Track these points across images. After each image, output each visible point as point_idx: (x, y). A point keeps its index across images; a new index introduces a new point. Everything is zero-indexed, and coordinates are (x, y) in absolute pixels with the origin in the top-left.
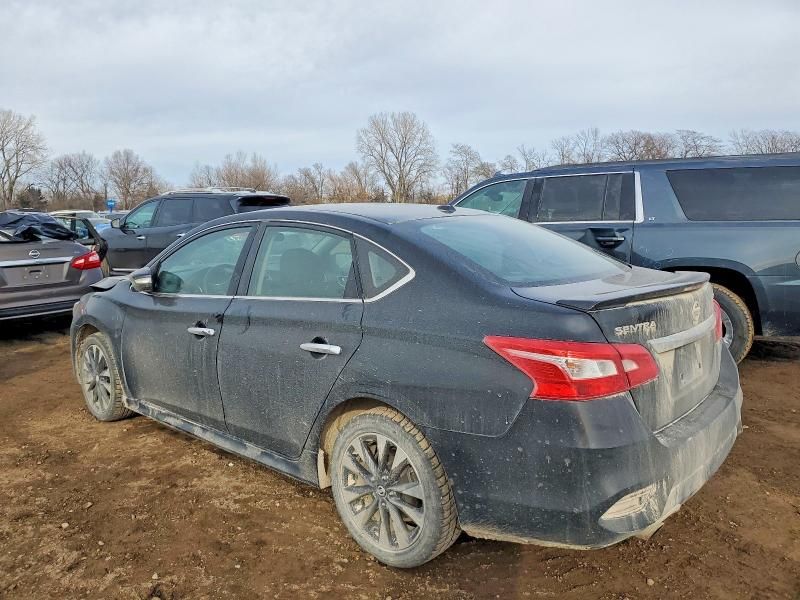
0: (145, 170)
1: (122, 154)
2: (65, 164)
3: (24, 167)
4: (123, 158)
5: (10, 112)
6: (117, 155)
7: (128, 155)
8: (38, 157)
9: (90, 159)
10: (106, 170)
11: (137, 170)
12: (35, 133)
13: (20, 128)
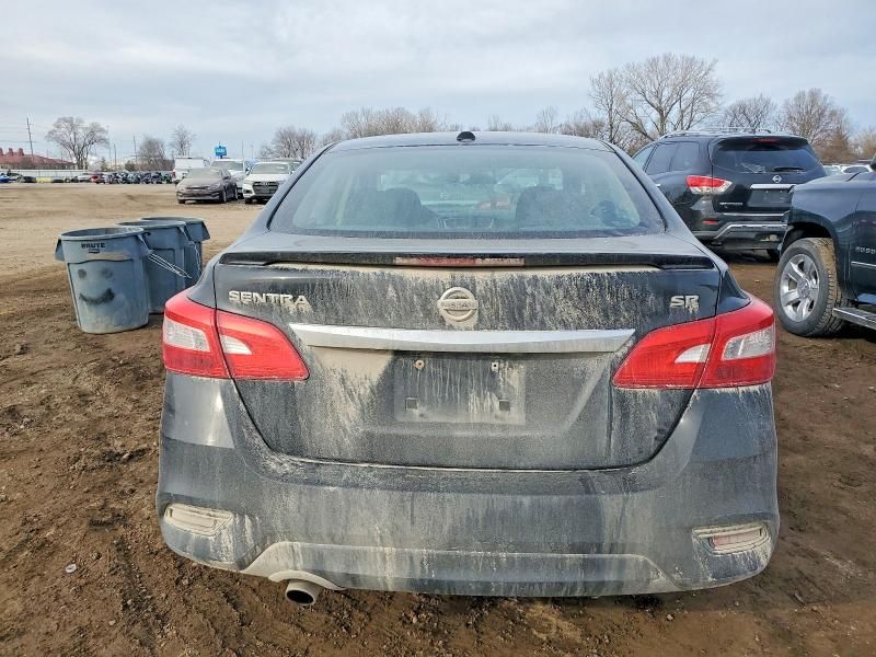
0: (833, 113)
1: (806, 94)
2: (741, 111)
3: (697, 116)
4: (807, 99)
5: (694, 58)
6: (800, 97)
7: (814, 95)
8: (713, 105)
9: (767, 104)
10: (784, 116)
11: (822, 115)
12: (714, 79)
13: (701, 75)
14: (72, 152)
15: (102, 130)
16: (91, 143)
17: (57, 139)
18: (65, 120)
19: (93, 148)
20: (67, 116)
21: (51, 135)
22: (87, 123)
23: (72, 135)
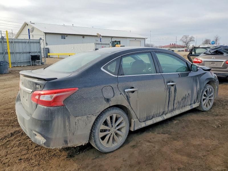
14: (185, 44)
15: (193, 38)
16: (190, 41)
17: (182, 41)
18: (185, 36)
19: (190, 43)
20: (185, 35)
21: (181, 40)
22: (190, 36)
23: (186, 40)
